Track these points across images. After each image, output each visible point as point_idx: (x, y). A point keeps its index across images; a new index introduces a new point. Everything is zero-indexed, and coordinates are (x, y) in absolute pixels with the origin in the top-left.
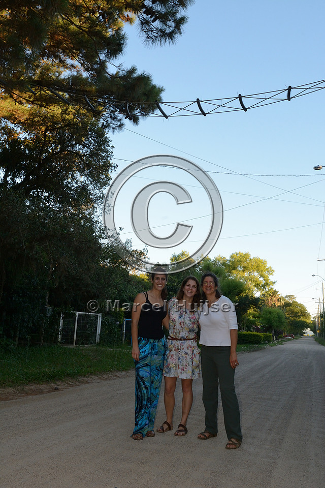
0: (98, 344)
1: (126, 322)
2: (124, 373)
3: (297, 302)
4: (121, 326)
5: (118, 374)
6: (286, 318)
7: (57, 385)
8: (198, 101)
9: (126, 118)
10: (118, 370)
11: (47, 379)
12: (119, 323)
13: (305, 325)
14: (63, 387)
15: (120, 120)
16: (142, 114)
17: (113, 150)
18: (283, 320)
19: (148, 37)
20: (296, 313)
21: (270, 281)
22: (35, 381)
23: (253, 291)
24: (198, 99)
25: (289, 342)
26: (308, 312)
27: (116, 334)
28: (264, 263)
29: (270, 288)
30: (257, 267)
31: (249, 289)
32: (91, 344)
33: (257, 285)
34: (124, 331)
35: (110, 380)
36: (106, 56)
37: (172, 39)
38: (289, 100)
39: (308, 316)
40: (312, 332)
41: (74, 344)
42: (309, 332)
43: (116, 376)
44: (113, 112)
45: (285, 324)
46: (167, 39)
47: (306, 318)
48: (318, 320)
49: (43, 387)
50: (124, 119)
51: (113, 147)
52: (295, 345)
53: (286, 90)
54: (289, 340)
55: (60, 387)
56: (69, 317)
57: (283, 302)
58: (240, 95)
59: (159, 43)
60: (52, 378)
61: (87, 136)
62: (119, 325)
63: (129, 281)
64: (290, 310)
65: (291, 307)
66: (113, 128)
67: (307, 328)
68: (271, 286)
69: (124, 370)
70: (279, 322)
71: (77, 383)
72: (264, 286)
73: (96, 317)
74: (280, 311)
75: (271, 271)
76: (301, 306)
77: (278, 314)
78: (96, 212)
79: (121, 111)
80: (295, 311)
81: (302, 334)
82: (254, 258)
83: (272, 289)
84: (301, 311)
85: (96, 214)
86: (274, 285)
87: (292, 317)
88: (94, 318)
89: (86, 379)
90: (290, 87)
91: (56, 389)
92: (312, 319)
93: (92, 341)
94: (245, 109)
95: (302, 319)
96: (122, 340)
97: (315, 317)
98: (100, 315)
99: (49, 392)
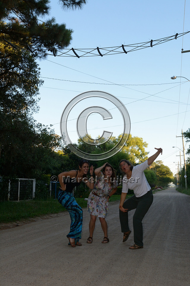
0: (34, 199)
1: (52, 184)
2: (56, 215)
3: (164, 165)
4: (48, 186)
5: (52, 215)
6: (157, 176)
7: (17, 223)
8: (98, 49)
9: (48, 51)
10: (52, 213)
11: (11, 220)
12: (47, 184)
13: (169, 180)
14: (21, 224)
15: (45, 51)
16: (59, 48)
17: (40, 71)
18: (155, 177)
19: (65, 4)
20: (164, 172)
21: (145, 152)
22: (4, 222)
23: (134, 159)
24: (98, 47)
25: (159, 192)
26: (171, 171)
27: (45, 192)
28: (141, 140)
29: (145, 157)
30: (137, 143)
31: (132, 158)
32: (30, 199)
33: (136, 155)
34: (51, 190)
35: (48, 219)
36: (36, 13)
37: (80, 6)
38: (152, 47)
39: (171, 174)
40: (174, 185)
41: (19, 200)
42: (172, 185)
43: (51, 217)
44: (40, 46)
45: (156, 180)
46: (77, 6)
47: (170, 176)
48: (178, 176)
49: (9, 225)
50: (47, 51)
51: (40, 69)
52: (162, 193)
53: (150, 42)
54: (159, 190)
55: (19, 225)
56: (14, 182)
57: (154, 165)
58: (123, 45)
59: (72, 8)
60: (14, 219)
61: (22, 62)
62: (47, 186)
63: (54, 157)
64: (159, 171)
65: (160, 169)
66: (40, 57)
67: (171, 182)
68: (146, 156)
69: (55, 213)
70: (152, 179)
71: (29, 222)
72: (141, 155)
73: (32, 181)
74: (152, 171)
75: (146, 145)
76: (166, 167)
77: (151, 173)
78: (29, 112)
79: (45, 46)
80: (163, 171)
81: (167, 186)
82: (135, 137)
83: (146, 157)
84: (166, 171)
85: (29, 113)
86: (148, 154)
87: (161, 175)
88: (30, 182)
89: (34, 219)
90: (152, 40)
91: (17, 226)
92: (174, 176)
93: (30, 197)
94: (126, 53)
95: (168, 176)
96: (49, 196)
97: (176, 175)
98: (34, 180)
99: (13, 227)
